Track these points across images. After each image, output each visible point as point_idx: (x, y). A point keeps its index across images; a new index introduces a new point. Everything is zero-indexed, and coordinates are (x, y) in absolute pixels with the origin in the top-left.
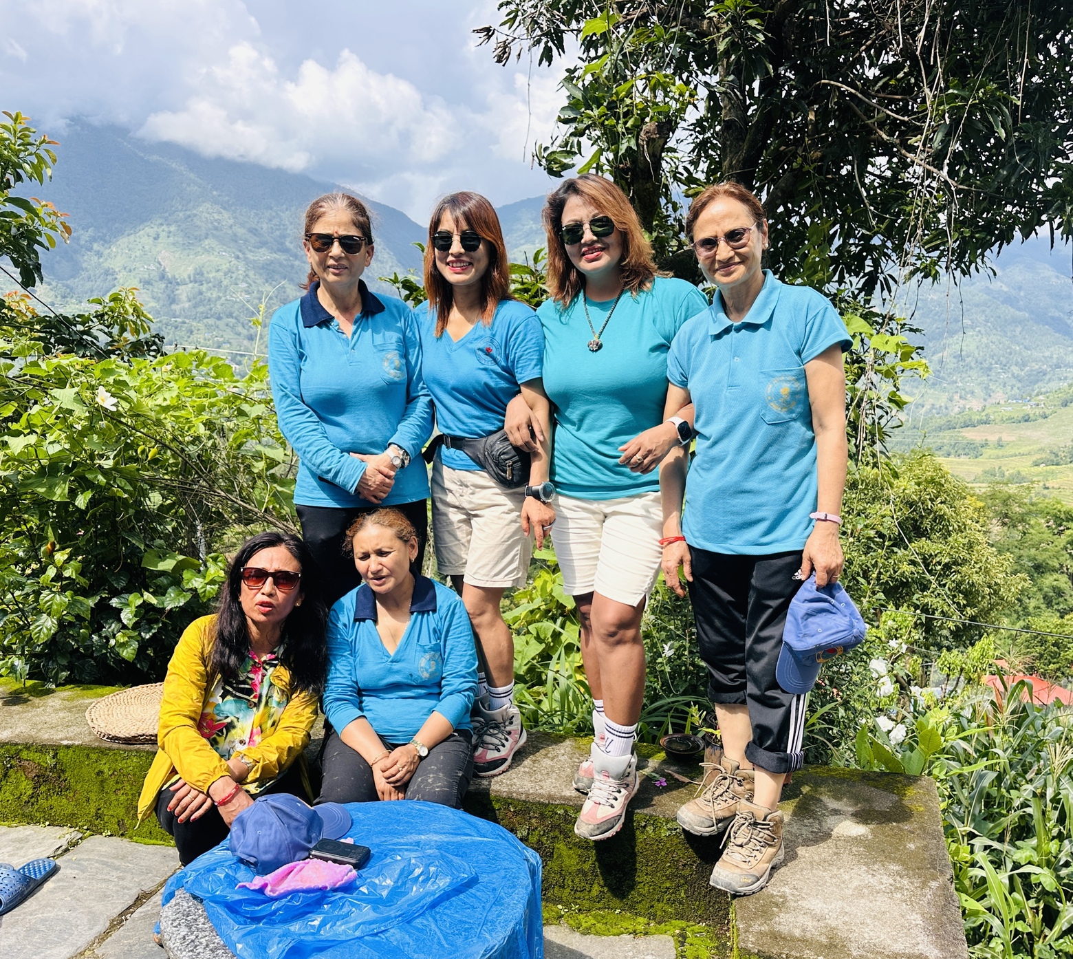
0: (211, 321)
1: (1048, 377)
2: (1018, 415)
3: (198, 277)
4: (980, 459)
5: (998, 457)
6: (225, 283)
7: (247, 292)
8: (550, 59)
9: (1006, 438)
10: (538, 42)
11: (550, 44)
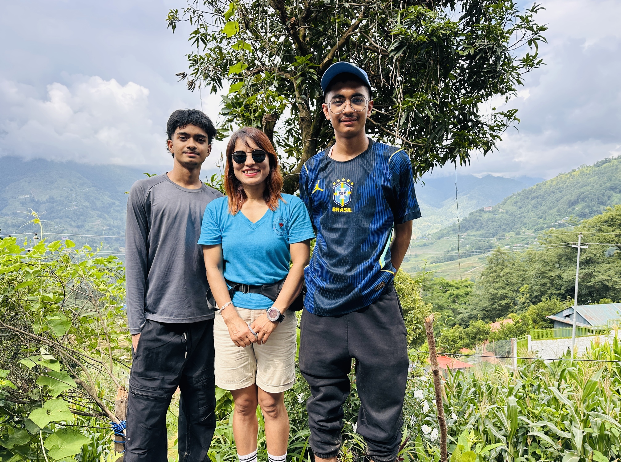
0: (58, 220)
1: (431, 228)
2: (422, 244)
3: (52, 200)
4: (409, 263)
5: (416, 261)
6: (65, 202)
7: (77, 206)
8: (215, 91)
9: (418, 253)
10: (210, 83)
11: (215, 84)
